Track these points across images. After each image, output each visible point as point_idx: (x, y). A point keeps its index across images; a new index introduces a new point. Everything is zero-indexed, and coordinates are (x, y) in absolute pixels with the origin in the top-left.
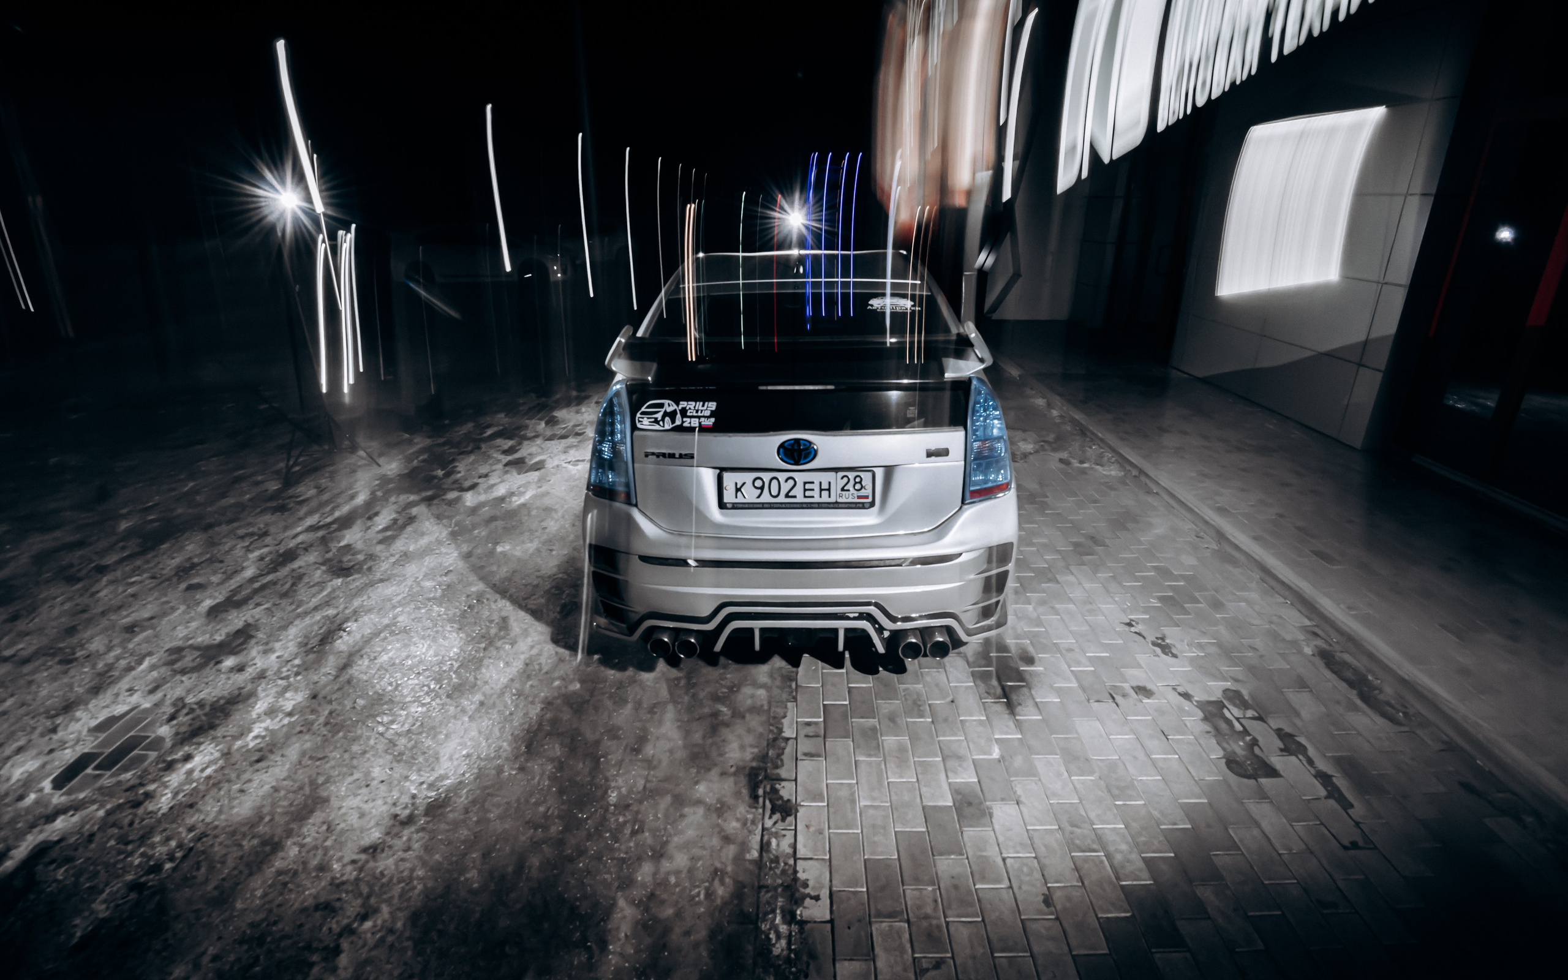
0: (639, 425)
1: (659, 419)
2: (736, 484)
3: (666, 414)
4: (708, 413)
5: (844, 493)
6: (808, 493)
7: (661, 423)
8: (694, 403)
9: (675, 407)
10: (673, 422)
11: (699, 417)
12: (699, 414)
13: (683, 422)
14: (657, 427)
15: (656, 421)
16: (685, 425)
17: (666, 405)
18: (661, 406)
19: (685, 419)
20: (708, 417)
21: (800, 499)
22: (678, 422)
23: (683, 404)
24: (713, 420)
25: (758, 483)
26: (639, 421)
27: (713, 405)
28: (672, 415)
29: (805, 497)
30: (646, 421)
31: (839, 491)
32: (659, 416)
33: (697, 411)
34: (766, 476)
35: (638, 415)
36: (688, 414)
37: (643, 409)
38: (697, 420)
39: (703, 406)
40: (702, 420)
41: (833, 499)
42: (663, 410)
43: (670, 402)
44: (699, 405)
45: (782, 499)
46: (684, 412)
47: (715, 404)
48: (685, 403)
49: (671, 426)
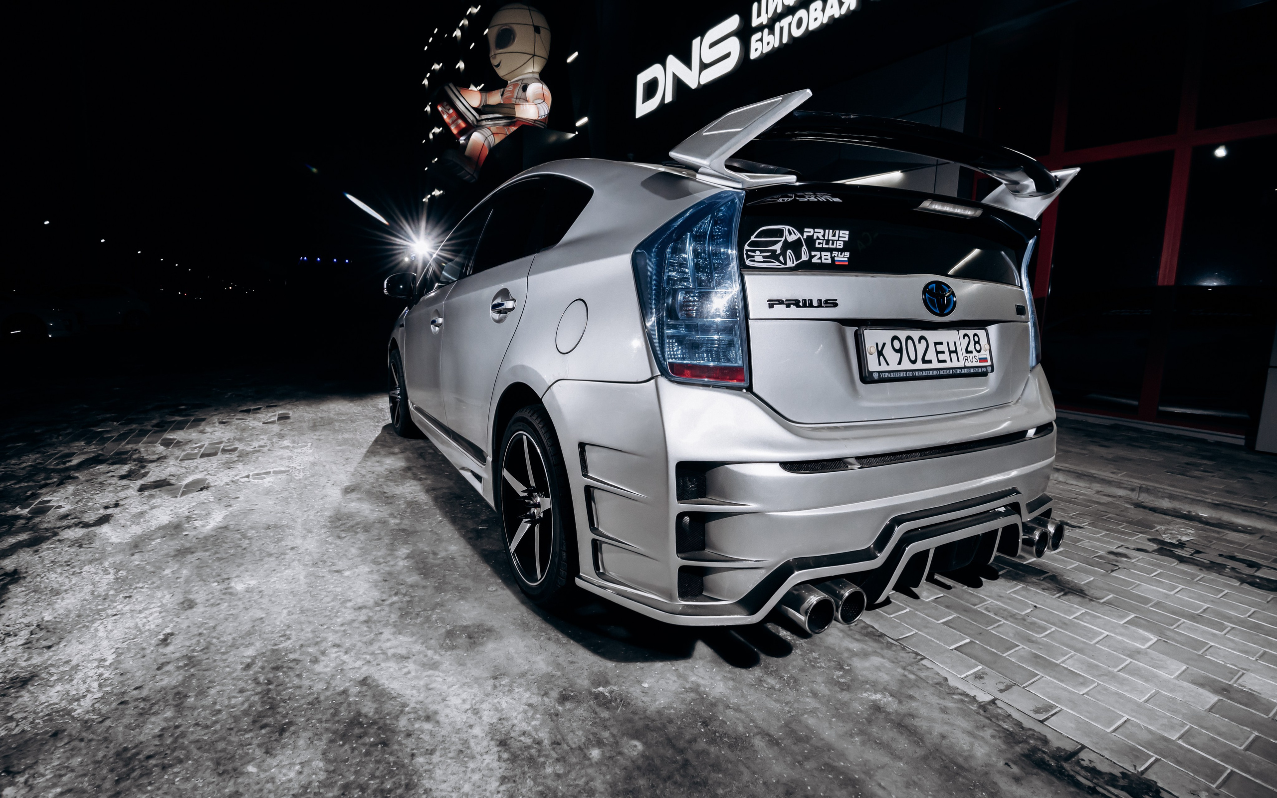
0: (748, 263)
1: (778, 252)
2: (877, 344)
3: (787, 245)
4: (840, 245)
5: (968, 355)
6: (941, 357)
7: (781, 258)
8: (822, 231)
9: (799, 235)
10: (798, 257)
11: (831, 250)
12: (831, 246)
13: (811, 257)
14: (776, 265)
15: (774, 256)
16: (815, 260)
17: (786, 233)
18: (780, 233)
19: (813, 253)
20: (841, 251)
21: (935, 365)
22: (805, 258)
23: (809, 232)
24: (847, 254)
25: (897, 345)
26: (748, 256)
27: (845, 235)
28: (795, 246)
29: (940, 361)
30: (758, 256)
31: (965, 354)
32: (778, 247)
33: (827, 242)
34: (902, 334)
35: (746, 247)
36: (817, 246)
37: (753, 238)
38: (829, 254)
39: (834, 236)
40: (835, 254)
41: (961, 364)
42: (783, 239)
43: (791, 228)
44: (829, 233)
45: (919, 365)
46: (810, 242)
47: (847, 232)
48: (812, 230)
49: (795, 263)
